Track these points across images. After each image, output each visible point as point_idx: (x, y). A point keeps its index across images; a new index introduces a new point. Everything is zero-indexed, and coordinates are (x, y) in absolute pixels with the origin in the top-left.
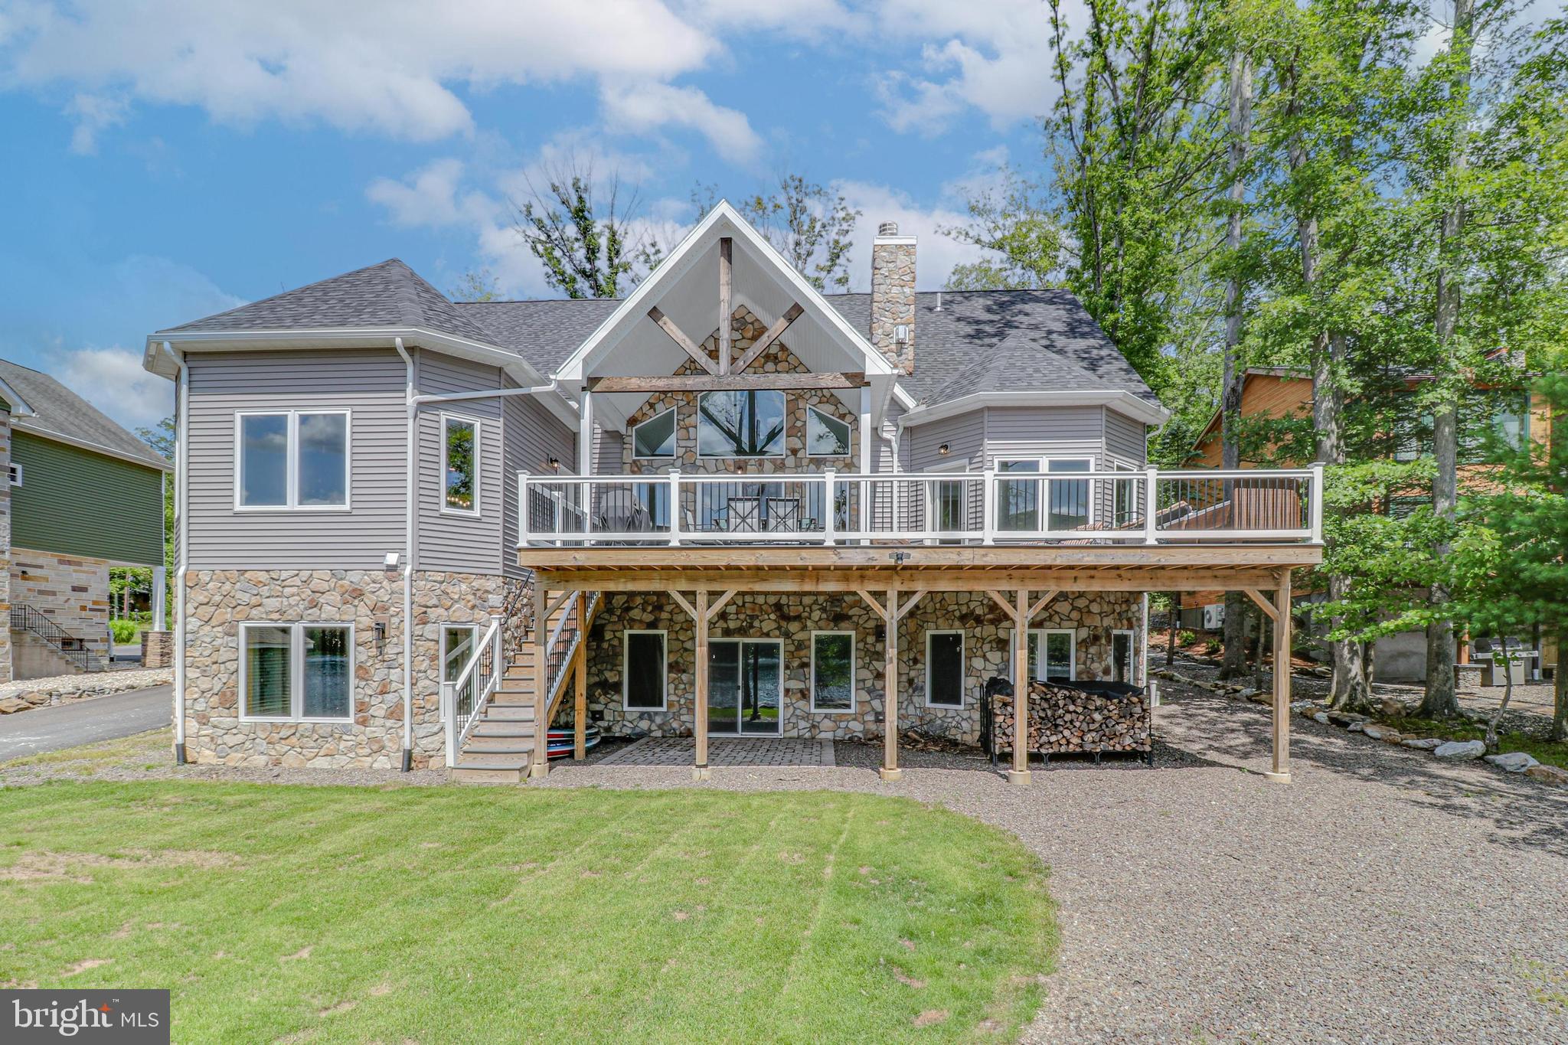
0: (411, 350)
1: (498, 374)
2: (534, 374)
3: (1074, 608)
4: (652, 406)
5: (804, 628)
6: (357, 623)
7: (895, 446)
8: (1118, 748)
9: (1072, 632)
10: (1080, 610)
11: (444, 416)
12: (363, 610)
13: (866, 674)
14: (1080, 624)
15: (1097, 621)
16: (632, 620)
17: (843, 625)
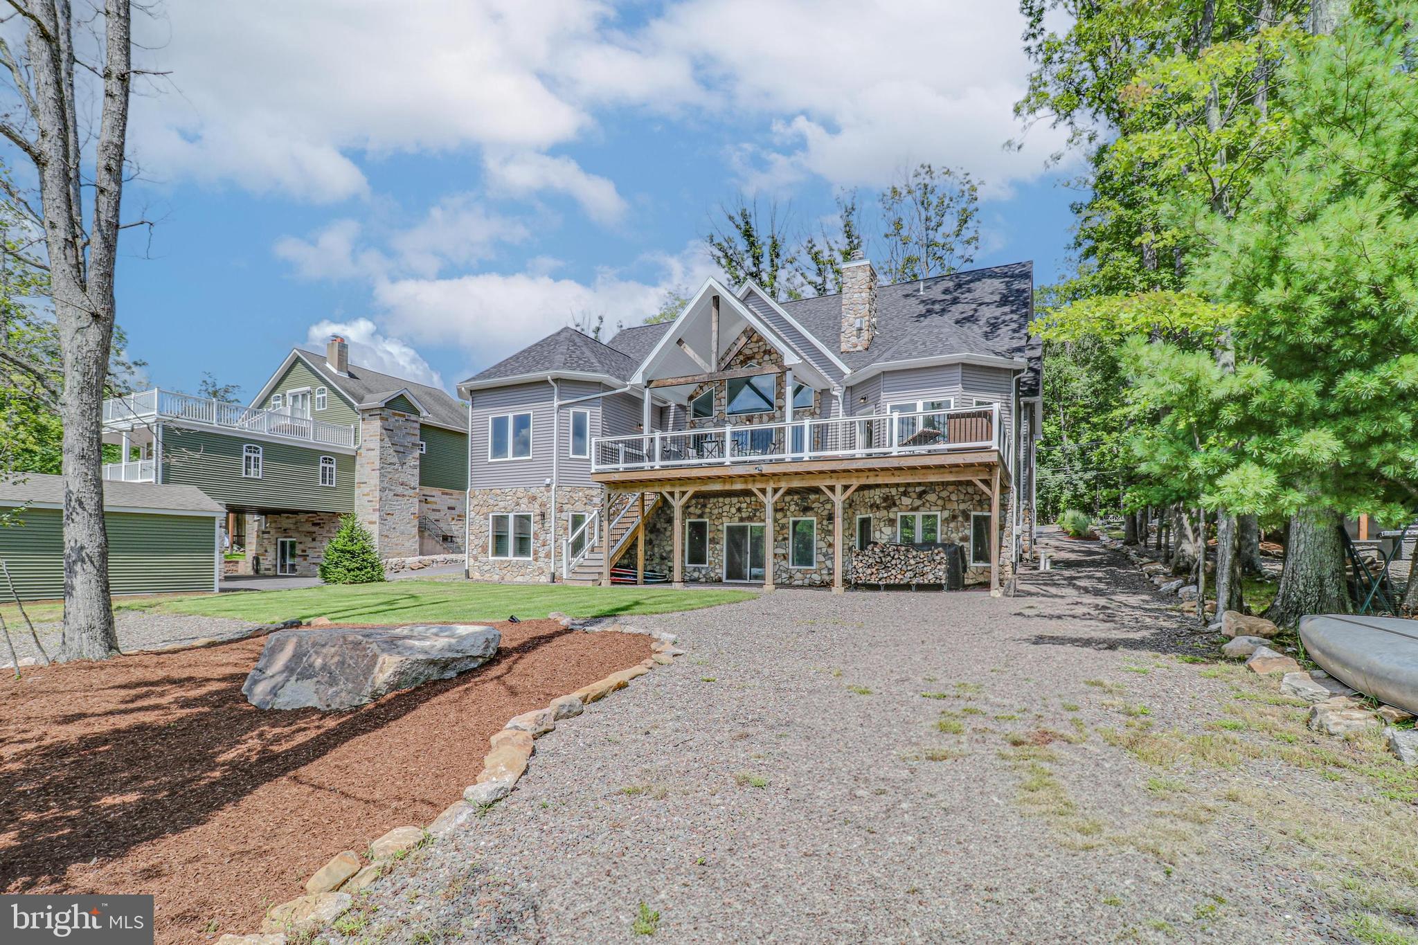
0: (556, 380)
1: (599, 385)
2: (618, 382)
3: (939, 498)
4: (701, 388)
5: (785, 516)
6: (533, 511)
7: (840, 400)
8: (926, 582)
9: (939, 513)
10: (943, 499)
11: (572, 410)
12: (537, 506)
13: (822, 544)
14: (944, 508)
15: (955, 506)
16: (690, 513)
17: (808, 514)
